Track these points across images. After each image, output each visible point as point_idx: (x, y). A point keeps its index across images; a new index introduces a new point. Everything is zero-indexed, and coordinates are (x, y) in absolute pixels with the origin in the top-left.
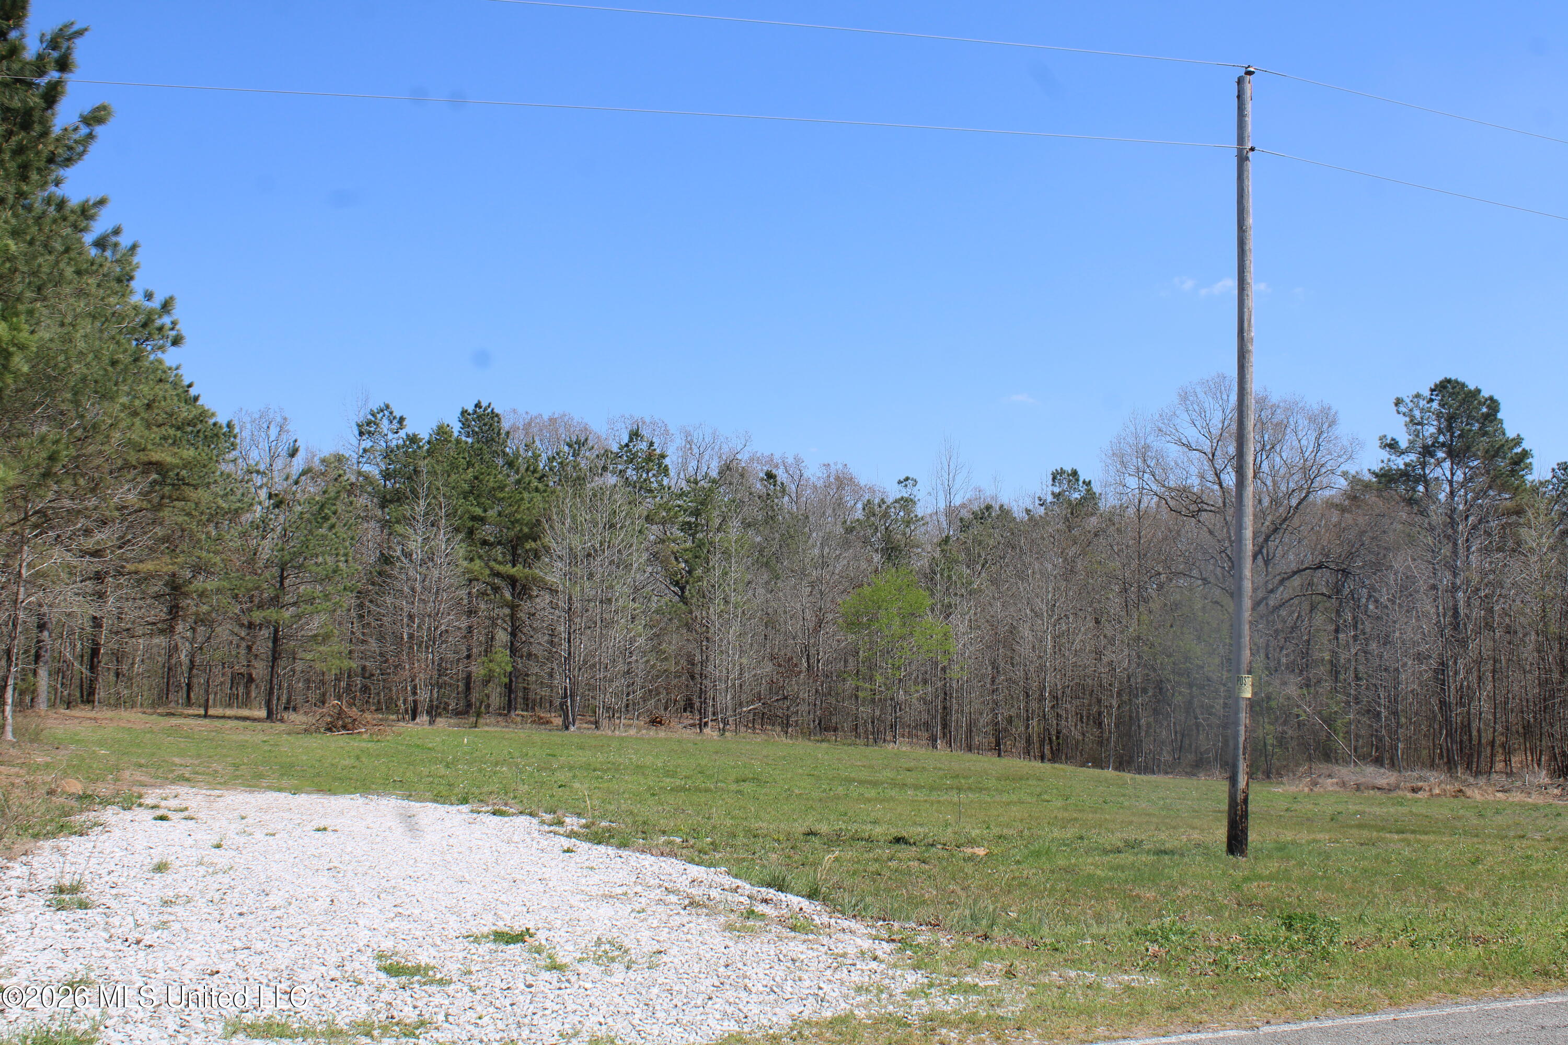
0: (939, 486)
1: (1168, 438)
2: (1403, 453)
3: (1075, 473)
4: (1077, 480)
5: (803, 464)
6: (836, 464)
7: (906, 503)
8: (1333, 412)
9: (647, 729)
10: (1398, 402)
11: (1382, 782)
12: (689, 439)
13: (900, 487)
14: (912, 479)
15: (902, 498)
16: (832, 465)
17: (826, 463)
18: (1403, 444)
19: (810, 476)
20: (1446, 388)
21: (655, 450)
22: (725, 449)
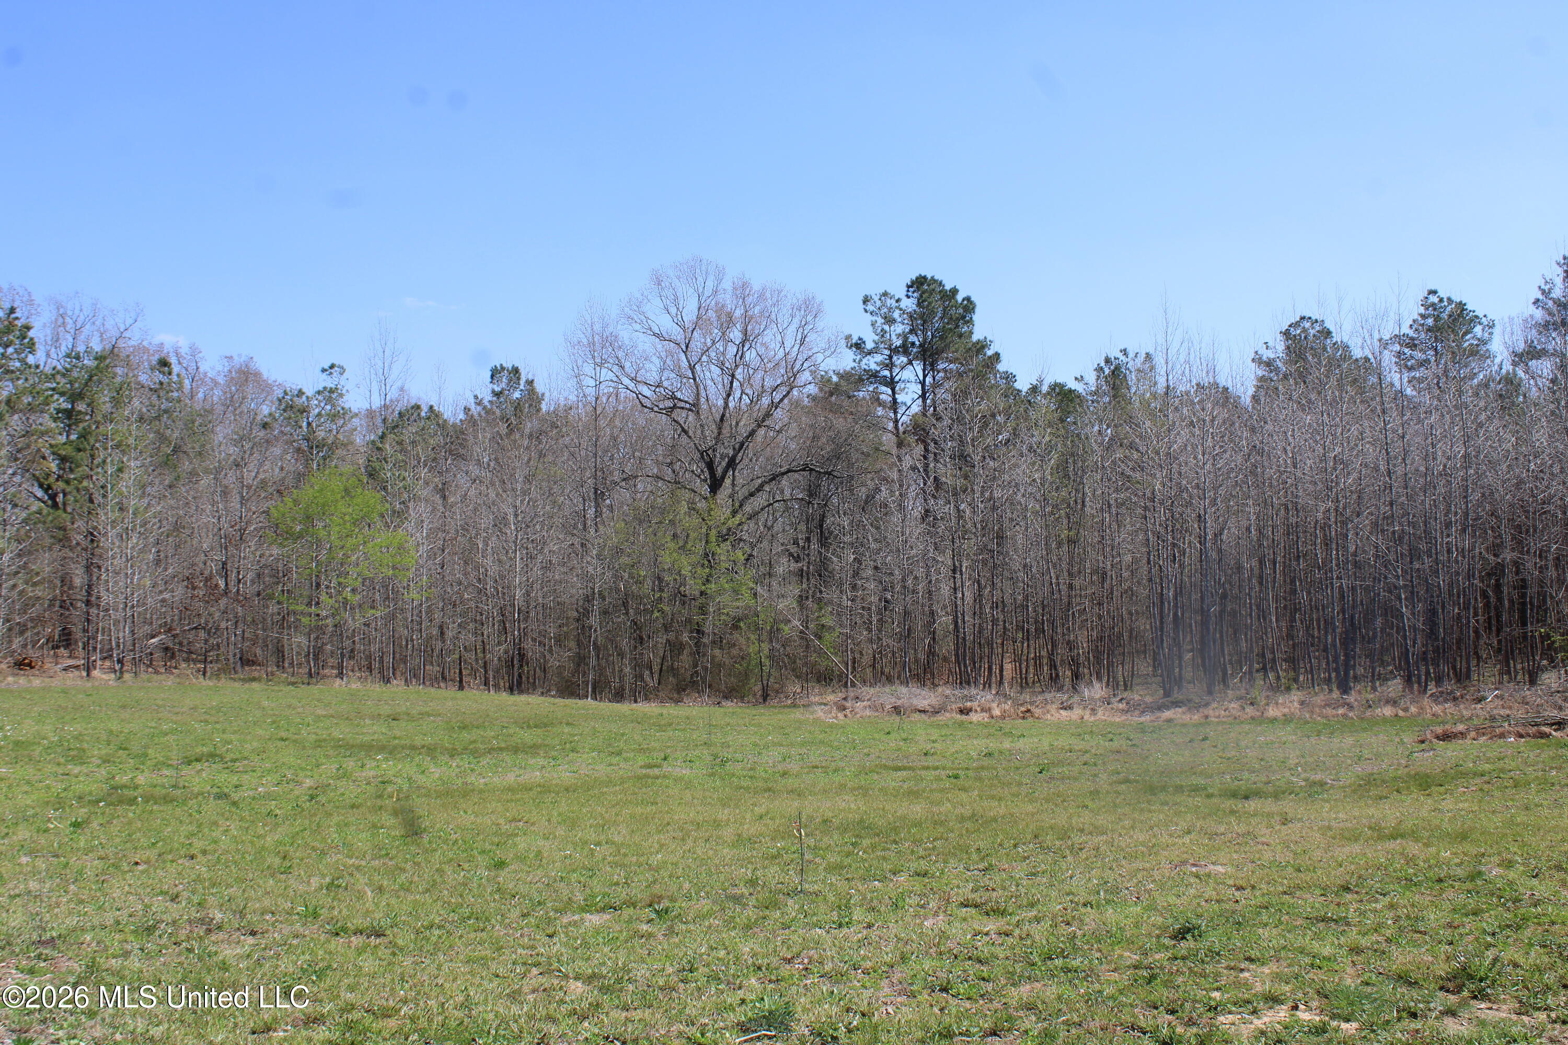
0: (373, 376)
1: (638, 327)
2: (869, 354)
3: (516, 371)
4: (519, 379)
5: (200, 355)
6: (240, 355)
7: (330, 394)
8: (818, 301)
9: (14, 675)
10: (866, 300)
11: (923, 703)
12: (61, 311)
13: (324, 375)
14: (339, 367)
15: (325, 388)
16: (236, 358)
17: (228, 355)
18: (870, 345)
19: (208, 369)
20: (919, 284)
21: (17, 318)
22: (109, 324)
